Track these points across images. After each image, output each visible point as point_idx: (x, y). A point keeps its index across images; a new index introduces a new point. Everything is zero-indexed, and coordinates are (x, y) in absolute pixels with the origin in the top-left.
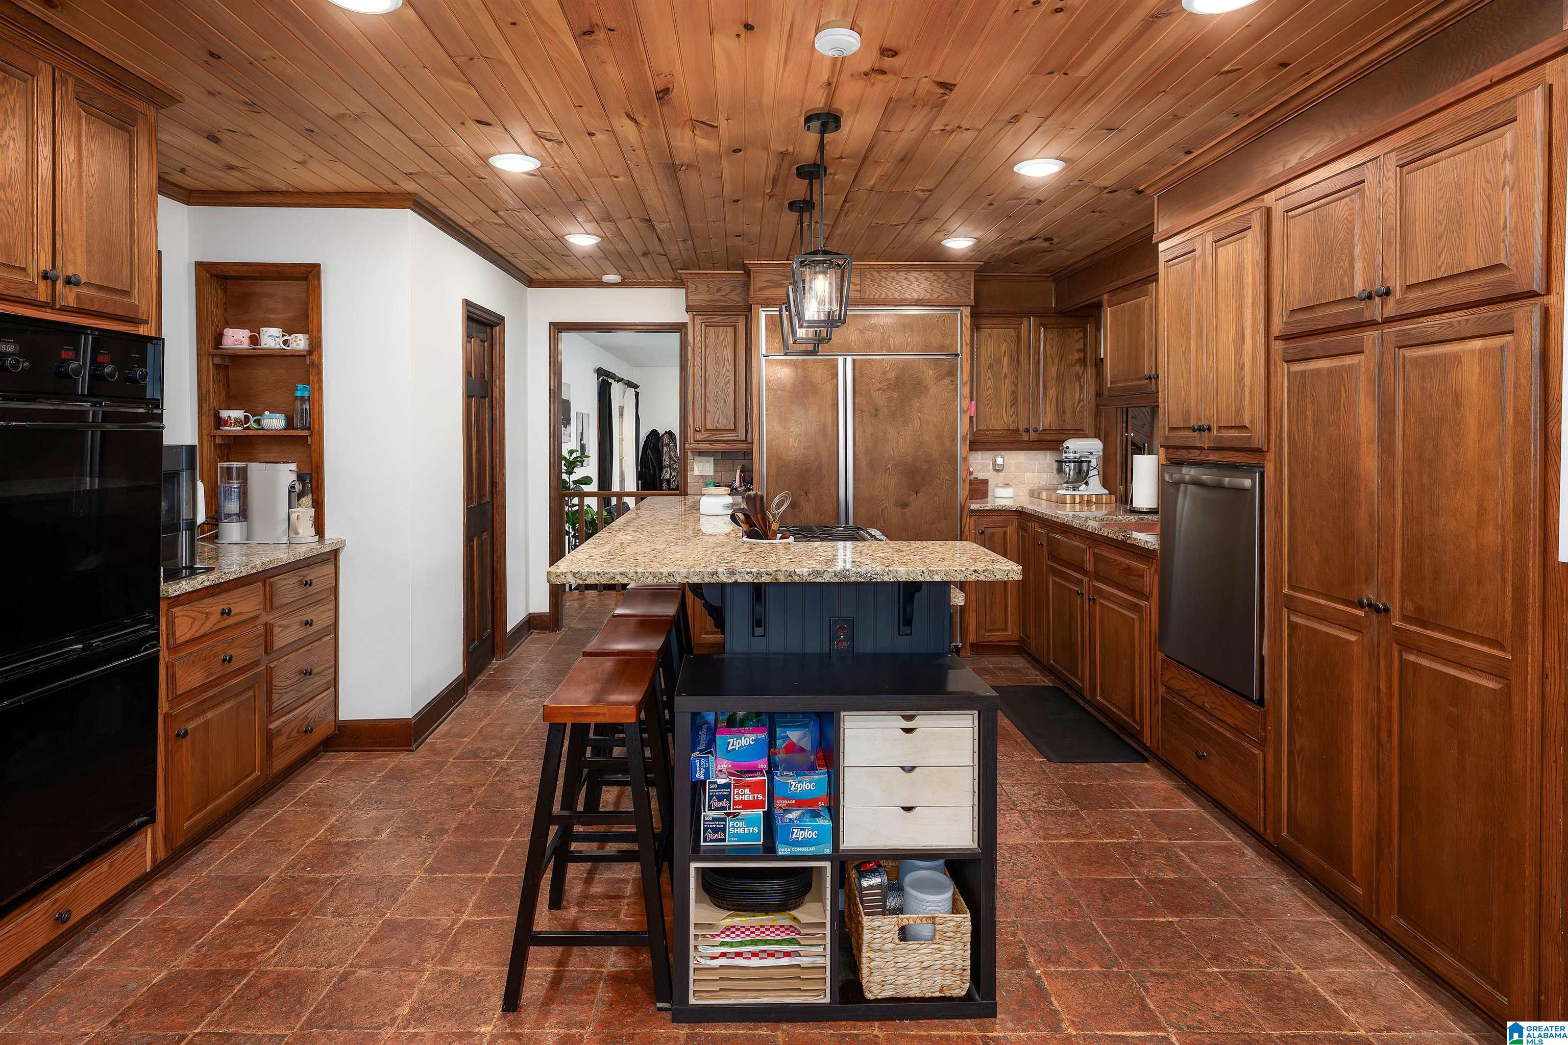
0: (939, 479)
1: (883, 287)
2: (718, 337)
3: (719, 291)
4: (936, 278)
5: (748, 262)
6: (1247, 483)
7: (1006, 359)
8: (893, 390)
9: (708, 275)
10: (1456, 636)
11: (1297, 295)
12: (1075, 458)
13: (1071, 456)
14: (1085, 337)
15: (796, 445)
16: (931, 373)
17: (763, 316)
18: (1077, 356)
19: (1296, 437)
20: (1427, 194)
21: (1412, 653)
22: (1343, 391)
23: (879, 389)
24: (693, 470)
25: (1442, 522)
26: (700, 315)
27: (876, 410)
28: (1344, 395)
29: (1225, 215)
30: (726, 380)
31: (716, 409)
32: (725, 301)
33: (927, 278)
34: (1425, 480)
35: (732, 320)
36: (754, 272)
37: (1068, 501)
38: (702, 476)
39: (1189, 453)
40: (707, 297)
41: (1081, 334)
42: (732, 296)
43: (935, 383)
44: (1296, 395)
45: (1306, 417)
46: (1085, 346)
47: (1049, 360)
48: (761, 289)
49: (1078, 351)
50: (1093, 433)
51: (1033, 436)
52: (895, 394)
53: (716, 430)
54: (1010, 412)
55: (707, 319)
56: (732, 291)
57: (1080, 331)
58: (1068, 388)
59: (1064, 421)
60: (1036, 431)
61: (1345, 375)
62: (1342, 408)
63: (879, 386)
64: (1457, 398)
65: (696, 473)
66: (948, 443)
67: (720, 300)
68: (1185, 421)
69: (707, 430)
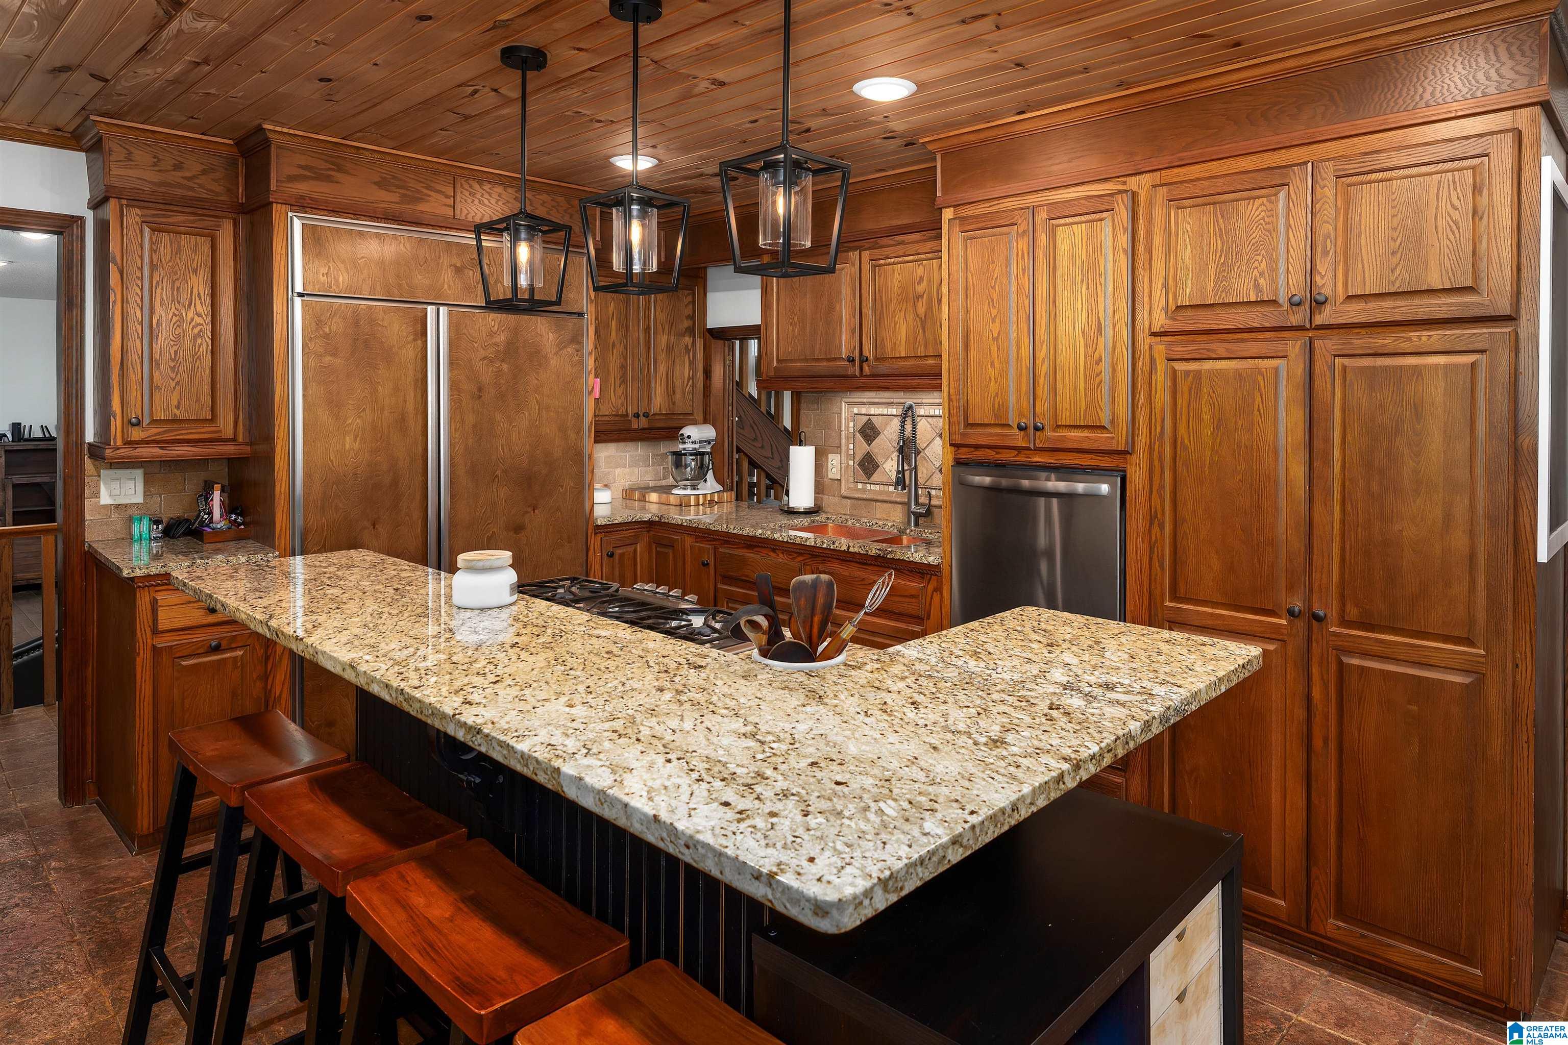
0: (562, 487)
1: (485, 205)
2: (178, 251)
3: (178, 167)
4: (555, 204)
5: (271, 127)
6: (1104, 488)
7: (614, 323)
8: (503, 361)
9: (158, 136)
10: (1411, 637)
11: (1188, 291)
12: (695, 449)
13: (689, 446)
14: (693, 302)
15: (356, 446)
16: (551, 337)
17: (297, 225)
18: (687, 323)
19: (1186, 441)
20: (1376, 209)
21: (1353, 657)
22: (1257, 394)
23: (484, 358)
24: (97, 495)
25: (1397, 527)
26: (139, 207)
27: (480, 389)
28: (1258, 399)
29: (1061, 191)
30: (196, 331)
31: (173, 384)
32: (191, 189)
33: (544, 202)
34: (1375, 487)
35: (205, 224)
36: (279, 147)
37: (692, 503)
38: (118, 506)
39: (998, 453)
40: (152, 176)
41: (690, 298)
42: (202, 180)
43: (556, 353)
44: (1186, 396)
45: (1201, 420)
46: (694, 312)
47: (659, 326)
48: (292, 179)
49: (688, 317)
50: (700, 417)
51: (643, 422)
52: (505, 367)
53: (174, 421)
54: (620, 391)
55: (154, 216)
56: (204, 172)
57: (688, 294)
58: (677, 361)
59: (674, 403)
60: (646, 415)
61: (1260, 378)
62: (1256, 412)
63: (482, 353)
64: (1418, 410)
65: (105, 499)
66: (573, 436)
67: (180, 186)
68: (996, 416)
69: (154, 422)
